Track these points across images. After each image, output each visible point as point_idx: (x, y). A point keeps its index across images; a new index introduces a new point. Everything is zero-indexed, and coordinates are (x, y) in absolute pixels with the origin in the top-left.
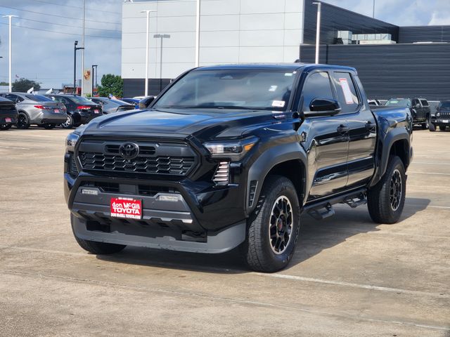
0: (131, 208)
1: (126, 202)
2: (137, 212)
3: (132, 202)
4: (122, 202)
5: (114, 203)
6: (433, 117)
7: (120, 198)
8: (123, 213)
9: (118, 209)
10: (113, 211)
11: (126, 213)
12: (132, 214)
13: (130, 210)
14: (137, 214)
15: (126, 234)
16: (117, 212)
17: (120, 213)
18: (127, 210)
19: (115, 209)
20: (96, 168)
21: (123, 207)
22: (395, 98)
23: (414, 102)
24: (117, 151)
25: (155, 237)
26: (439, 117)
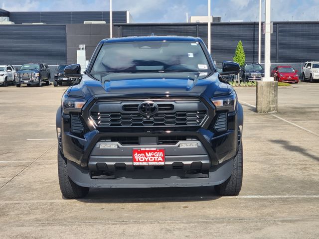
0: (154, 156)
1: (148, 152)
2: (160, 159)
3: (154, 151)
4: (144, 152)
5: (136, 154)
6: (55, 77)
7: (142, 149)
8: (145, 161)
9: (140, 158)
10: (135, 160)
11: (148, 161)
12: (155, 161)
13: (153, 158)
14: (160, 161)
15: (133, 179)
16: (139, 161)
17: (142, 162)
18: (150, 158)
19: (137, 158)
20: (111, 125)
21: (146, 156)
22: (27, 63)
23: (41, 66)
24: (136, 110)
25: (162, 178)
26: (60, 76)
